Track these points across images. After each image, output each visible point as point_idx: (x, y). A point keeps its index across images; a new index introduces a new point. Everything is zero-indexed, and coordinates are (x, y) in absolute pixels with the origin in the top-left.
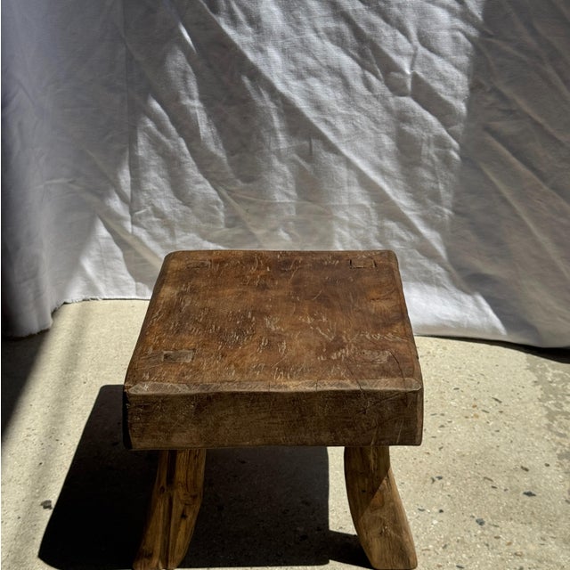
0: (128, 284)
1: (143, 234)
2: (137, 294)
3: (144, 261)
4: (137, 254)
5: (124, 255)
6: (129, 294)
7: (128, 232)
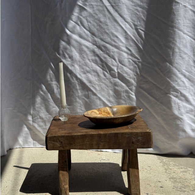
0: (31, 142)
1: (36, 125)
2: (33, 146)
3: (36, 134)
4: (34, 132)
5: (30, 132)
6: (31, 146)
7: (31, 125)
